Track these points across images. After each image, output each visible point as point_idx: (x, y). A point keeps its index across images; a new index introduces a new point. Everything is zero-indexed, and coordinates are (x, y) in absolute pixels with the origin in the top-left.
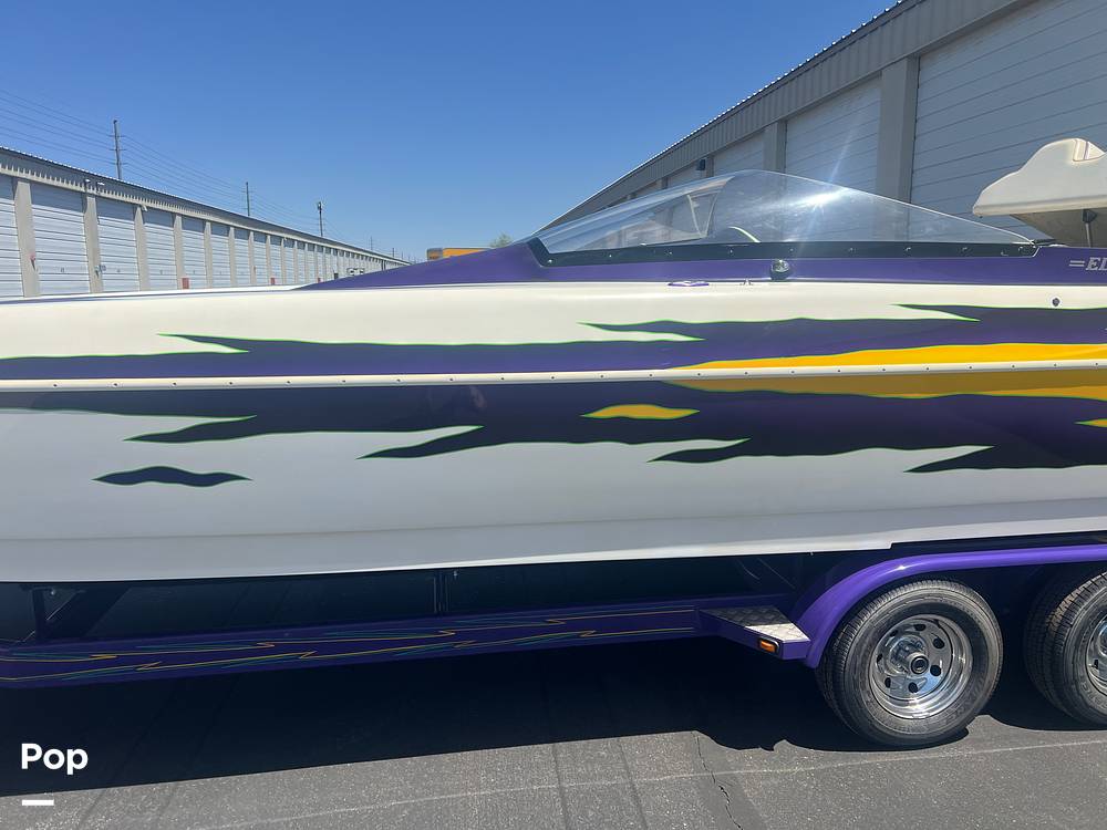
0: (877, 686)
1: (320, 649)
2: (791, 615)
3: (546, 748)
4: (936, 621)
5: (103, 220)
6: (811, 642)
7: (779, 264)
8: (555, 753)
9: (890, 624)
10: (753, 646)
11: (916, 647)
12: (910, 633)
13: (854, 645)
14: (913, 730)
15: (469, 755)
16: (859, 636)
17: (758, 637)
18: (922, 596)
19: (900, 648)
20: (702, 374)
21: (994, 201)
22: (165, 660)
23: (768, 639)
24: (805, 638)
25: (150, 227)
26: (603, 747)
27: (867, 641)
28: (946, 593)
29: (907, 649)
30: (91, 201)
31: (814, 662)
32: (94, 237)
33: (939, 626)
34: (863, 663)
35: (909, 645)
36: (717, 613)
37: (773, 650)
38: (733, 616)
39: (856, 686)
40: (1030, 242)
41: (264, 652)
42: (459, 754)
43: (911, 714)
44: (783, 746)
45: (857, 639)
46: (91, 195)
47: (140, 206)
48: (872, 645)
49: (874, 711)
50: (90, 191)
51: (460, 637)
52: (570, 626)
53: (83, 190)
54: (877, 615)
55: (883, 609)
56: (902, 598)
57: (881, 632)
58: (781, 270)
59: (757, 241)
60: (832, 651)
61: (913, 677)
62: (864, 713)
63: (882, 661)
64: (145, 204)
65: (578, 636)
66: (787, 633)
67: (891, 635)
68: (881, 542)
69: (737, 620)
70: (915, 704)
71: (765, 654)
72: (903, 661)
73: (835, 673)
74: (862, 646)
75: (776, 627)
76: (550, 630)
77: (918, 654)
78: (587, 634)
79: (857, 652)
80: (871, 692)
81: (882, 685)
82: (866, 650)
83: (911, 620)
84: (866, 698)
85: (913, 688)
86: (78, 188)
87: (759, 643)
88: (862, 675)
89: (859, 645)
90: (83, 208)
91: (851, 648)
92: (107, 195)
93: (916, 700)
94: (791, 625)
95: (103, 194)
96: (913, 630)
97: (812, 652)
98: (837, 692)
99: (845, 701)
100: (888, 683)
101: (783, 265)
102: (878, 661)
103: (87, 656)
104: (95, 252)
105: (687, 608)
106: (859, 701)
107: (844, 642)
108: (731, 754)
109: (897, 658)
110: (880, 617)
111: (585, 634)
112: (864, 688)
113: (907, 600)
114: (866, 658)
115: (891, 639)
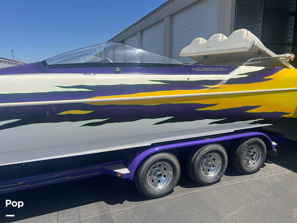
0: (149, 182)
4: (164, 163)
6: (131, 173)
7: (116, 69)
8: (58, 214)
9: (151, 166)
11: (159, 171)
12: (158, 167)
14: (159, 193)
17: (116, 173)
18: (159, 157)
19: (155, 171)
20: (93, 101)
21: (184, 53)
23: (119, 173)
24: (129, 172)
27: (145, 171)
28: (165, 156)
29: (157, 171)
31: (131, 178)
33: (164, 164)
34: (145, 177)
36: (106, 167)
37: (120, 176)
38: (111, 168)
39: (143, 183)
40: (182, 63)
43: (158, 189)
44: (126, 202)
45: (143, 171)
48: (147, 172)
49: (148, 189)
52: (62, 176)
55: (149, 162)
56: (154, 158)
57: (149, 168)
58: (117, 71)
59: (112, 62)
60: (136, 174)
61: (159, 179)
62: (146, 190)
65: (65, 179)
66: (124, 171)
68: (149, 144)
70: (159, 186)
71: (118, 177)
73: (138, 180)
74: (144, 172)
76: (56, 178)
79: (143, 174)
80: (147, 184)
81: (151, 182)
82: (145, 173)
83: (156, 164)
84: (146, 186)
85: (159, 181)
87: (117, 175)
88: (145, 180)
91: (141, 173)
94: (126, 169)
97: (131, 175)
98: (139, 185)
100: (153, 181)
101: (118, 69)
102: (150, 175)
105: (98, 167)
106: (144, 187)
107: (139, 172)
108: (110, 207)
109: (155, 174)
110: (149, 164)
111: (67, 178)
112: (145, 183)
113: (155, 158)
114: (145, 175)
115: (153, 169)
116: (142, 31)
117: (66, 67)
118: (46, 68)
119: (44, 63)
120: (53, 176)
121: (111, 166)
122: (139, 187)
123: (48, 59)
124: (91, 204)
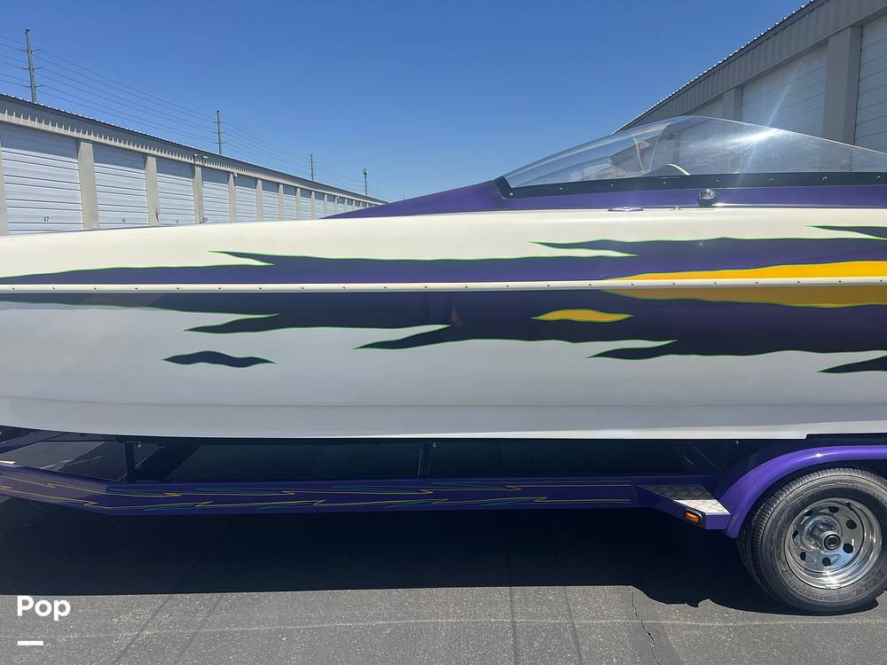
0: (792, 558)
1: (329, 498)
2: (714, 493)
3: (505, 590)
4: (849, 505)
5: (207, 184)
6: (732, 516)
7: (706, 193)
8: (511, 595)
9: (804, 505)
10: (679, 517)
11: (829, 526)
12: (825, 514)
13: (770, 521)
14: (825, 598)
15: (442, 590)
16: (775, 513)
17: (685, 509)
18: (835, 482)
19: (815, 527)
20: (635, 285)
22: (216, 500)
23: (693, 511)
24: (726, 512)
25: (239, 189)
26: (551, 593)
27: (783, 517)
28: (857, 479)
29: (821, 527)
30: (198, 170)
31: (734, 532)
32: (199, 198)
33: (851, 509)
34: (779, 537)
35: (823, 524)
36: (651, 488)
37: (697, 521)
38: (664, 491)
39: (772, 556)
41: (286, 499)
42: (435, 589)
43: (824, 585)
44: (707, 604)
45: (773, 516)
46: (198, 166)
47: (233, 173)
48: (787, 522)
49: (788, 579)
50: (197, 163)
51: (436, 495)
52: (525, 492)
53: (192, 162)
54: (791, 495)
55: (798, 491)
56: (816, 482)
57: (795, 511)
58: (708, 198)
59: (687, 174)
60: (750, 522)
61: (826, 553)
62: (779, 580)
63: (798, 536)
64: (236, 171)
65: (532, 501)
66: (711, 507)
67: (807, 514)
68: (797, 433)
69: (668, 495)
70: (826, 576)
71: (690, 523)
72: (817, 538)
73: (753, 543)
75: (700, 502)
76: (511, 494)
77: (830, 533)
78: (539, 500)
79: (774, 526)
80: (786, 563)
81: (799, 559)
82: (782, 526)
83: (822, 503)
84: (781, 568)
85: (827, 562)
86: (189, 161)
87: (685, 515)
88: (778, 547)
89: (776, 521)
90: (193, 176)
91: (767, 523)
92: (209, 166)
93: (828, 573)
94: (715, 501)
95: (206, 165)
96: (827, 511)
97: (731, 525)
98: (755, 560)
99: (762, 570)
100: (803, 556)
101: (710, 193)
102: (794, 536)
103: (162, 494)
104: (201, 208)
105: (624, 483)
106: (774, 568)
107: (761, 518)
108: (659, 607)
109: (811, 534)
110: (795, 497)
111: (538, 500)
112: (779, 558)
113: (820, 484)
114: (781, 534)
115: (807, 518)
116: (740, 88)
117: (560, 193)
118: (507, 195)
119: (502, 183)
120: (503, 486)
121: (664, 488)
122: (756, 567)
123: (511, 173)
124: (599, 587)
